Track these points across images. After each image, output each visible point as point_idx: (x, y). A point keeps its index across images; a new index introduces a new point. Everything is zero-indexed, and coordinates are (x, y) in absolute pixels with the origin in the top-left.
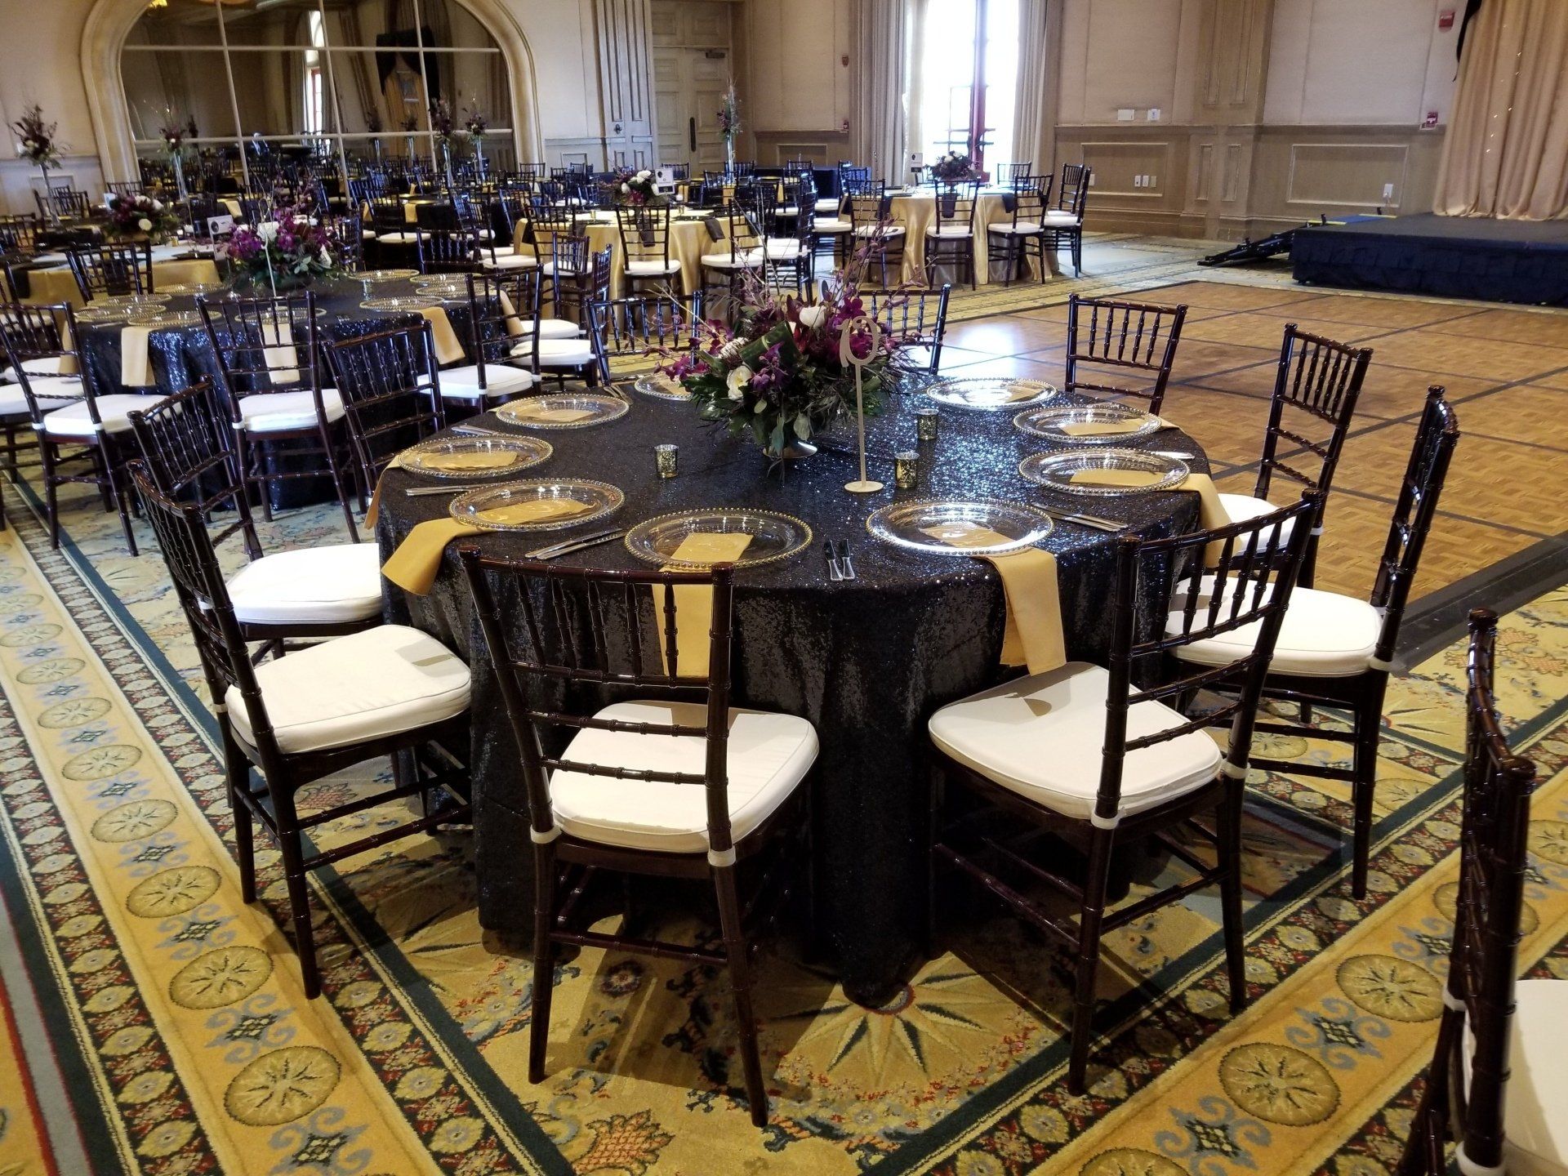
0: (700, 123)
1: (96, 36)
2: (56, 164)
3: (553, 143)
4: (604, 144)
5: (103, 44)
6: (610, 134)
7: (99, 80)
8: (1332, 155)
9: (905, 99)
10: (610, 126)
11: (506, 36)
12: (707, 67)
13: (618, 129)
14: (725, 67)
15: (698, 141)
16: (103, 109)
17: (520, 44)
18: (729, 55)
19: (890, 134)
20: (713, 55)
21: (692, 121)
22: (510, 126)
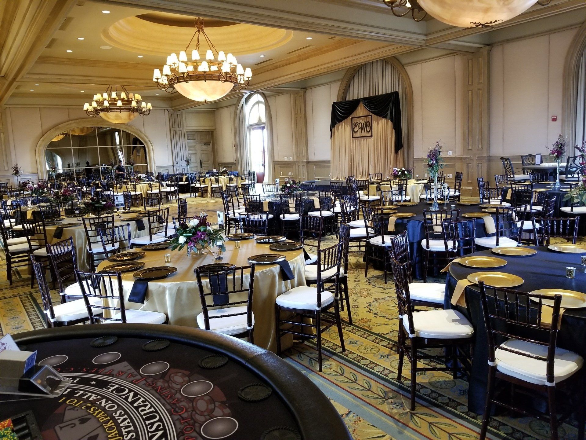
0: (203, 161)
1: (40, 146)
2: (19, 176)
3: (158, 167)
4: (173, 167)
5: (41, 148)
6: (175, 164)
7: (39, 156)
8: (320, 167)
9: (249, 154)
10: (175, 163)
11: (146, 142)
12: (205, 147)
13: (177, 163)
14: (210, 147)
15: (203, 165)
16: (40, 162)
17: (149, 144)
18: (211, 145)
19: (245, 163)
20: (207, 144)
21: (201, 160)
22: (147, 163)
